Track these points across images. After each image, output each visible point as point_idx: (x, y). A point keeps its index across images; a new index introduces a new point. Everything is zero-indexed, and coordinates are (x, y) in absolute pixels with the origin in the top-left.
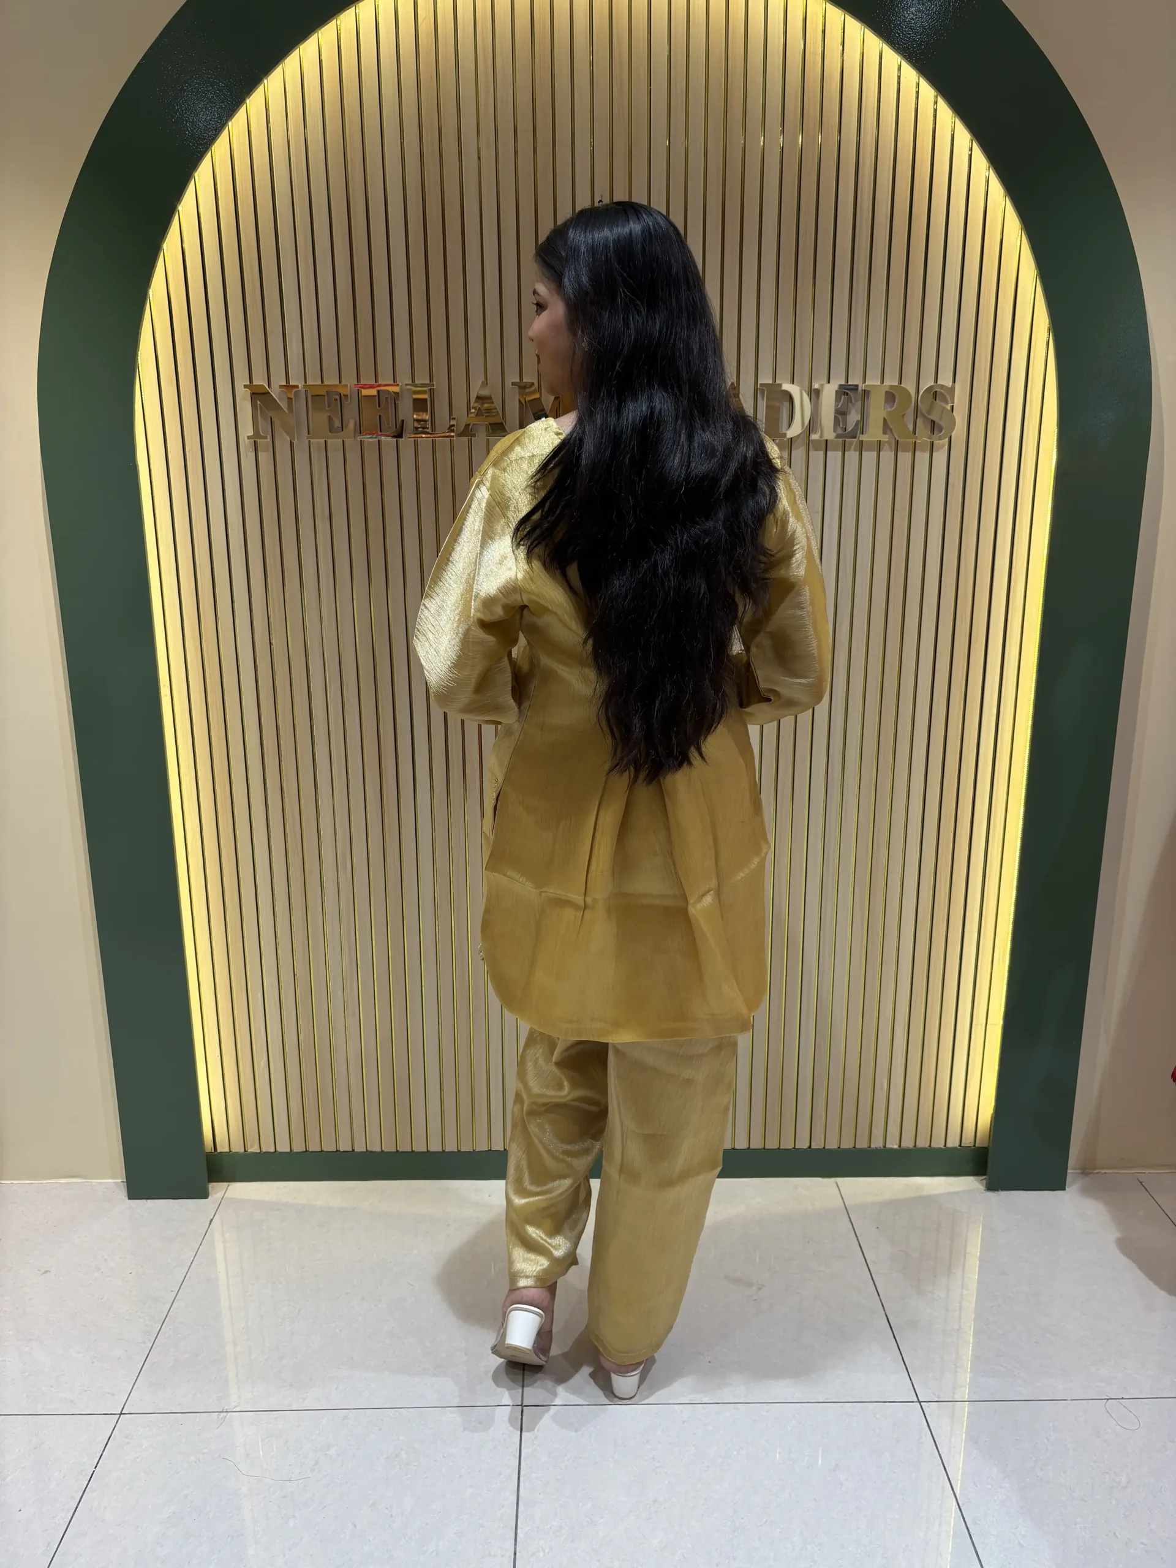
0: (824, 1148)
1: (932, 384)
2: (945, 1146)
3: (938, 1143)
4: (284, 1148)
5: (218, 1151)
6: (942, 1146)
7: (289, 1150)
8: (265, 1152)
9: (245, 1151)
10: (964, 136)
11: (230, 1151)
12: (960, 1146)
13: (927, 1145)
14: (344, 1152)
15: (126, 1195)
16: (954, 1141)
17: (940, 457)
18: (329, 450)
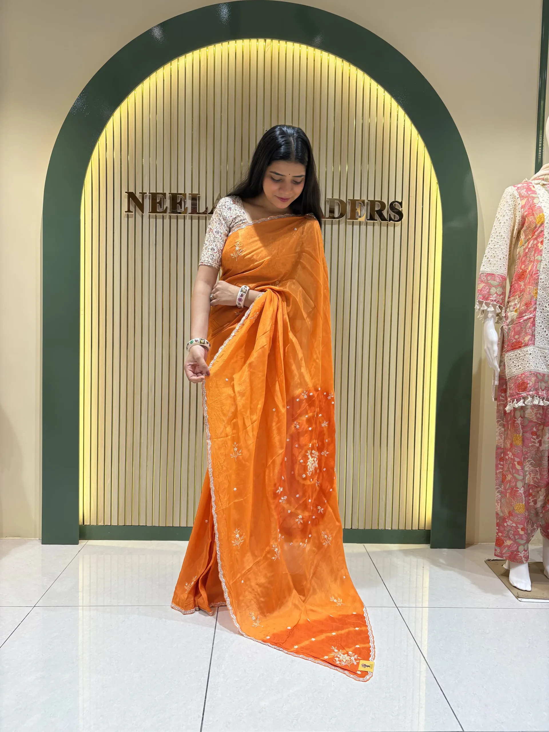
0: (359, 529)
1: (394, 200)
2: (412, 529)
3: (409, 528)
4: (115, 523)
5: (85, 524)
6: (410, 529)
7: (117, 525)
8: (106, 525)
9: (97, 525)
10: (402, 112)
11: (90, 525)
12: (419, 529)
13: (404, 529)
14: (142, 526)
16: (415, 527)
17: (398, 229)
18: (157, 218)
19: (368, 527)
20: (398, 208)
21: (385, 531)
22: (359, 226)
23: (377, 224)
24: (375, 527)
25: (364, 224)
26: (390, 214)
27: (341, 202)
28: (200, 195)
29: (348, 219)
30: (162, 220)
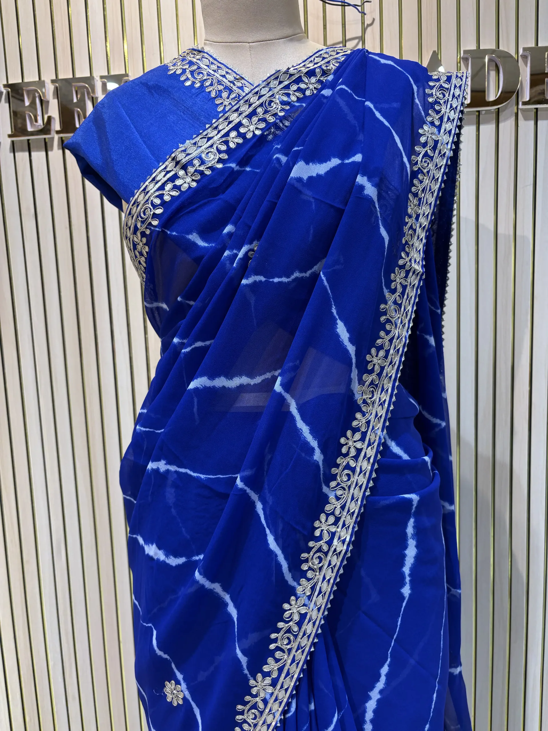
18: (32, 149)
30: (44, 153)
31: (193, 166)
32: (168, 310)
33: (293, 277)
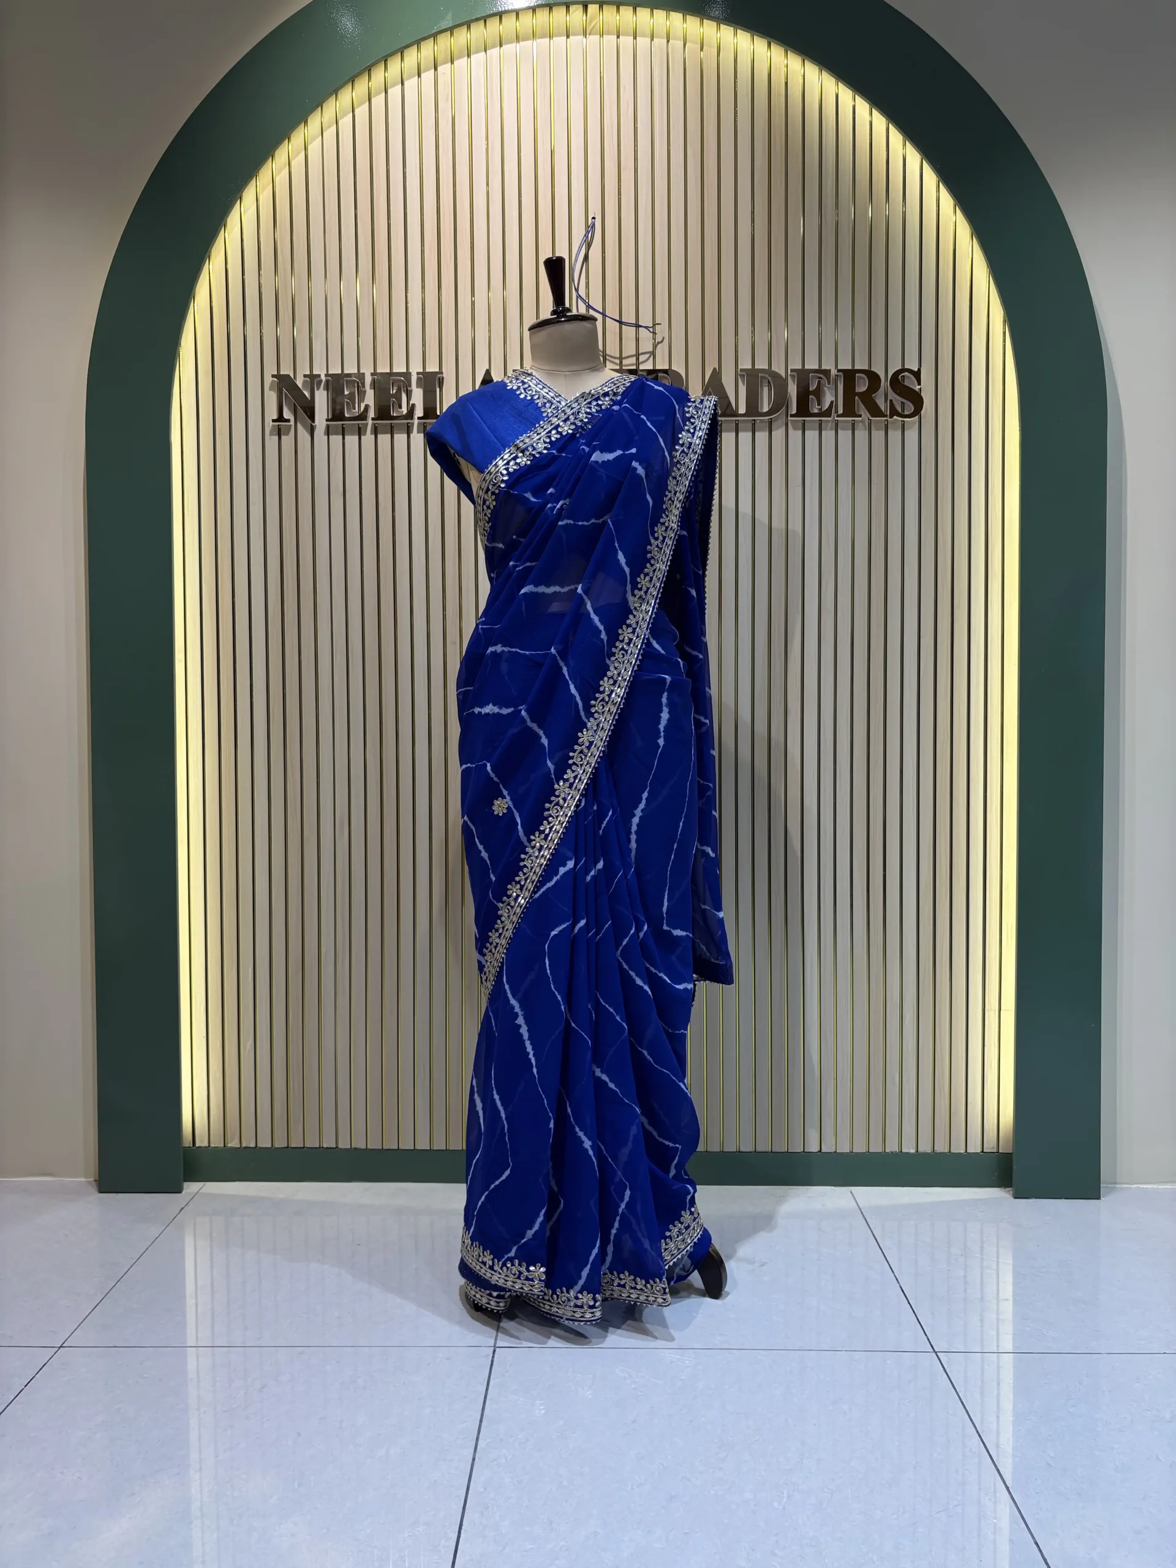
0: (836, 1152)
1: (900, 368)
2: (966, 1152)
3: (958, 1148)
4: (264, 1143)
5: (197, 1146)
6: (963, 1151)
7: (270, 1146)
8: (245, 1148)
9: (225, 1146)
11: (209, 1146)
12: (982, 1152)
13: (947, 1150)
14: (327, 1148)
15: (97, 1190)
16: (974, 1148)
17: (912, 435)
18: (346, 433)
19: (861, 1148)
20: (914, 388)
21: (900, 1156)
22: (817, 432)
23: (860, 424)
24: (876, 1148)
25: (829, 427)
26: (891, 401)
27: (776, 376)
28: (444, 375)
29: (792, 416)
30: (357, 437)
31: (529, 451)
32: (503, 547)
33: (591, 522)
